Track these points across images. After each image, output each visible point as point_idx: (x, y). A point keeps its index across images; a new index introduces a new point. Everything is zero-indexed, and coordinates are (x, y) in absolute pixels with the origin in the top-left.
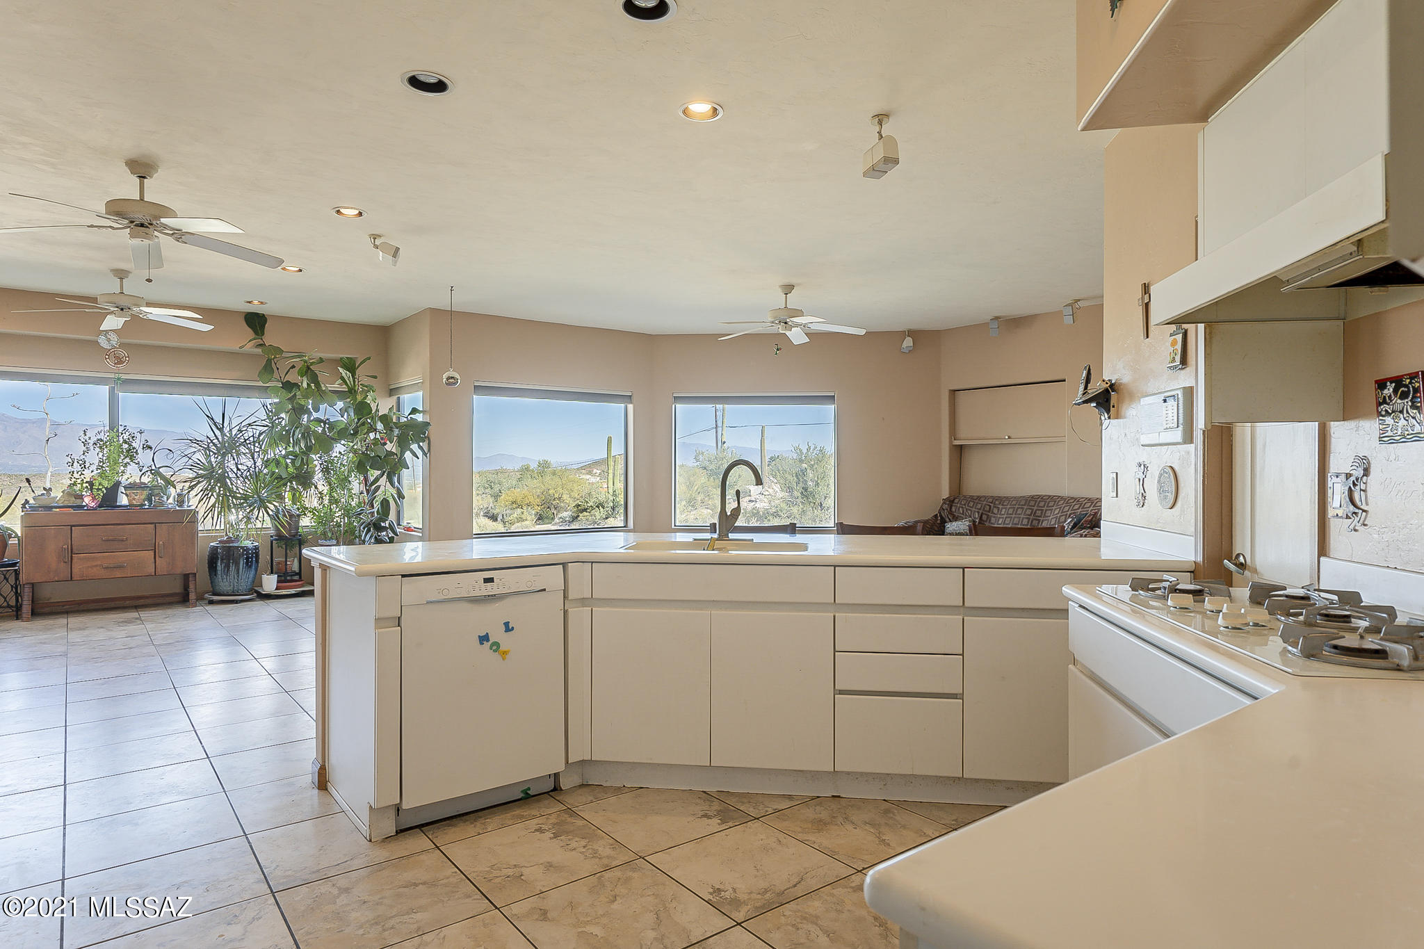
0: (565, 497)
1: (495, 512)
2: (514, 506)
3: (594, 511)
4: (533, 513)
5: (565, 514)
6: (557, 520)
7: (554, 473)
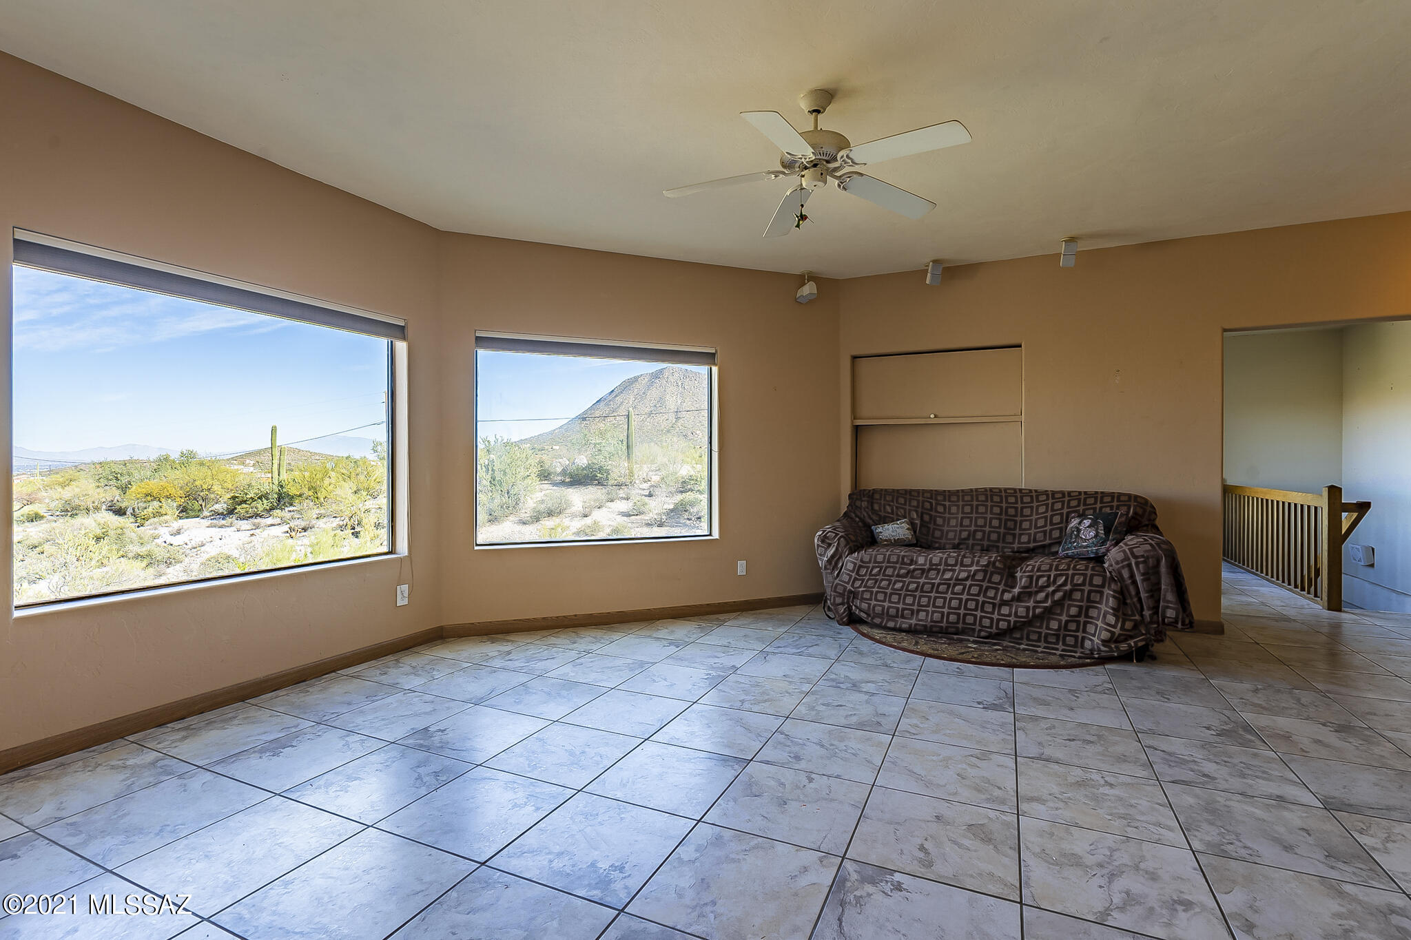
0: (215, 488)
1: (123, 505)
2: (149, 498)
3: (255, 503)
4: (175, 505)
5: (218, 507)
6: (206, 513)
7: (202, 464)
